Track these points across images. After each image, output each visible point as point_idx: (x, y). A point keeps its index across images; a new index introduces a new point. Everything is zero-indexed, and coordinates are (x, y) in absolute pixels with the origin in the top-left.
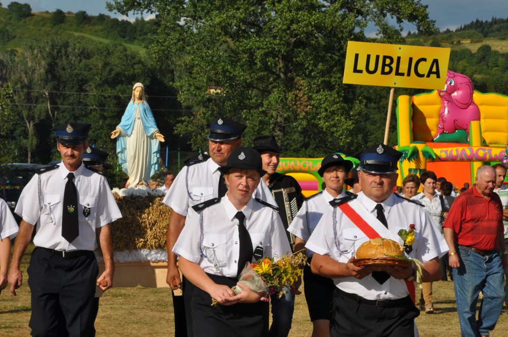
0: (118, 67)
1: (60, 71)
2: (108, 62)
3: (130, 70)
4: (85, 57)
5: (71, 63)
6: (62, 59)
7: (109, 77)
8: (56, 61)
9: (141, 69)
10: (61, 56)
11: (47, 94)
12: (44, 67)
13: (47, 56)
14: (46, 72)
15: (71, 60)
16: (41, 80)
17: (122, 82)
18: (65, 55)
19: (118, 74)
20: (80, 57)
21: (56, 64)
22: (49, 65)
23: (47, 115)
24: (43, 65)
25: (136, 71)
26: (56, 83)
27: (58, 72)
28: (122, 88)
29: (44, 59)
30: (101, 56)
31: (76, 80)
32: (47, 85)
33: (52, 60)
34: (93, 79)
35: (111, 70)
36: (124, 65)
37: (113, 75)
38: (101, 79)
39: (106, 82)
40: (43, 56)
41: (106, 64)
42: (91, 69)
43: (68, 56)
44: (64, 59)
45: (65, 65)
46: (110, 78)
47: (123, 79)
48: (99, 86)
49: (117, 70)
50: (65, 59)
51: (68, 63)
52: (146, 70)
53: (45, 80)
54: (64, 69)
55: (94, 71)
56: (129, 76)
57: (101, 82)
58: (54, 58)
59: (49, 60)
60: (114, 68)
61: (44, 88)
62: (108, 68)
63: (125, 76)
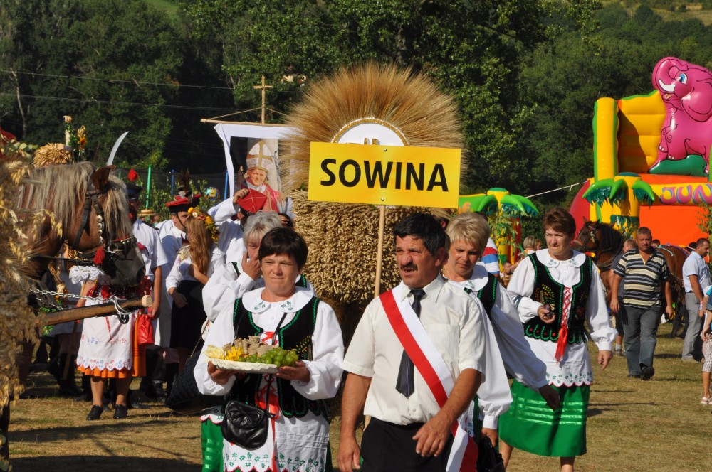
0: (132, 35)
1: (38, 38)
2: (115, 27)
3: (151, 41)
4: (78, 18)
5: (55, 27)
6: (40, 18)
7: (117, 50)
8: (31, 22)
9: (169, 39)
10: (40, 14)
11: (15, 75)
12: (12, 32)
13: (17, 14)
14: (15, 40)
15: (56, 21)
16: (6, 52)
17: (136, 60)
18: (46, 13)
19: (131, 47)
20: (71, 17)
21: (31, 27)
22: (20, 28)
23: (15, 109)
24: (10, 28)
25: (161, 43)
26: (31, 57)
27: (35, 40)
28: (138, 69)
29: (12, 18)
30: (105, 17)
31: (63, 54)
32: (16, 61)
33: (25, 20)
34: (91, 53)
35: (121, 40)
36: (141, 32)
37: (123, 48)
38: (104, 54)
39: (112, 58)
40: (9, 13)
41: (112, 31)
42: (88, 37)
43: (51, 15)
44: (43, 18)
45: (46, 30)
46: (119, 52)
47: (140, 55)
48: (101, 65)
49: (131, 39)
50: (46, 19)
51: (50, 26)
52: (177, 42)
53: (13, 53)
54: (43, 35)
55: (94, 40)
56: (150, 50)
57: (103, 59)
58: (27, 17)
59: (19, 20)
60: (126, 36)
61: (12, 66)
62: (115, 37)
63: (142, 49)
